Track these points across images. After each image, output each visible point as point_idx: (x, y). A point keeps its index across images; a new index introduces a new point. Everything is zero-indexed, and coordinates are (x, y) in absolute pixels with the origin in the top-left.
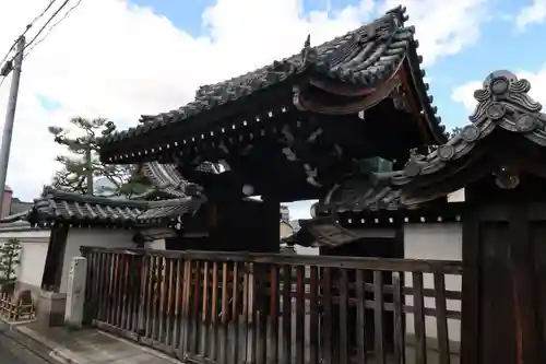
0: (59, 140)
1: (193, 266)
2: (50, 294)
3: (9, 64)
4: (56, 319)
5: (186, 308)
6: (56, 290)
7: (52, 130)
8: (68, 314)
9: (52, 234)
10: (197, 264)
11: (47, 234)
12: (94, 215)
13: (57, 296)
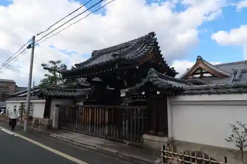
0: (45, 68)
1: (92, 110)
2: (47, 120)
3: (30, 45)
4: (49, 127)
5: (90, 122)
6: (49, 118)
7: (43, 65)
8: (54, 125)
9: (46, 101)
10: (93, 109)
11: (45, 101)
12: (60, 94)
13: (49, 120)
